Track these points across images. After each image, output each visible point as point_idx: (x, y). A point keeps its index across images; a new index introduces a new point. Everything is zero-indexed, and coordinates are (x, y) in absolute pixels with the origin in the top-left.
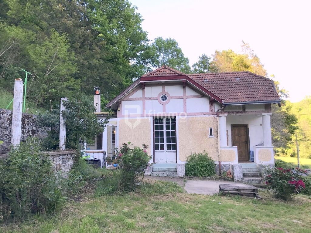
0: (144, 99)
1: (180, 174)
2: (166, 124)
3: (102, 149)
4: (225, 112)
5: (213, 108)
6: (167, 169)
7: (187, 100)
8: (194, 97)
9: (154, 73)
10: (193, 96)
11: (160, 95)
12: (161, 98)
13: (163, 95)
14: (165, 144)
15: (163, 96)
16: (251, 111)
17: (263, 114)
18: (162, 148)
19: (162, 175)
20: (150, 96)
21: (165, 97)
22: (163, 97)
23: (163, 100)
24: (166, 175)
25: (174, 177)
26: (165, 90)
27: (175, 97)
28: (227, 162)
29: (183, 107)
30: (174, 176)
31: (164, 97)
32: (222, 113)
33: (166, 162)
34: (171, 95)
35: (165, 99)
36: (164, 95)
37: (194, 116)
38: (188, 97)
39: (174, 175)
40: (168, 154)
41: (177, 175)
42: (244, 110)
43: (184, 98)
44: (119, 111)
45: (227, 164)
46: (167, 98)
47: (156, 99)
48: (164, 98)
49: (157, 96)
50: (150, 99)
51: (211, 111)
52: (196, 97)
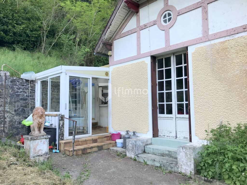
0: (138, 29)
1: (184, 167)
2: (176, 67)
3: (59, 111)
6: (167, 152)
7: (210, 6)
12: (162, 19)
14: (174, 103)
15: (166, 14)
18: (170, 112)
19: (153, 164)
21: (169, 15)
22: (165, 17)
23: (165, 21)
24: (158, 165)
25: (170, 172)
26: (168, 4)
27: (186, 8)
29: (201, 24)
30: (173, 170)
31: (167, 16)
33: (176, 137)
34: (178, 8)
35: (170, 20)
36: (167, 12)
37: (227, 38)
38: (212, 1)
39: (172, 168)
40: (179, 122)
41: (178, 168)
43: (203, 4)
44: (111, 56)
46: (172, 16)
47: (155, 23)
48: (167, 18)
49: (155, 19)
50: (145, 26)
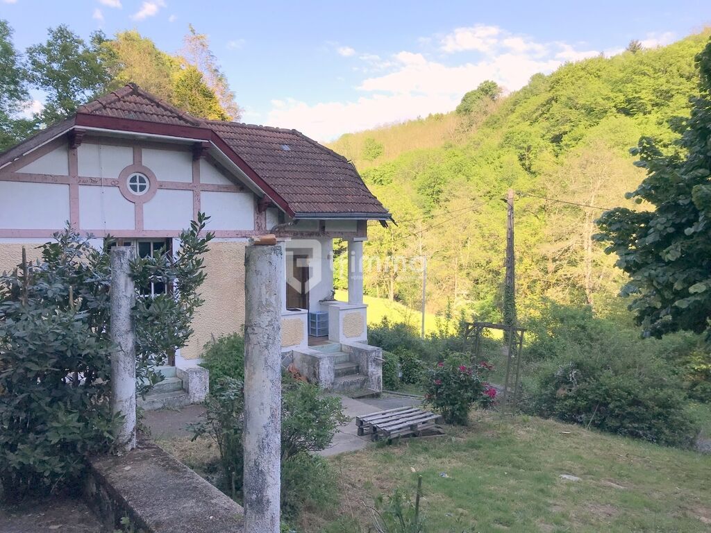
0: (73, 180)
1: (197, 395)
4: (287, 232)
5: (263, 222)
7: (203, 195)
8: (219, 189)
9: (110, 104)
10: (218, 186)
11: (125, 171)
12: (128, 183)
13: (134, 175)
15: (136, 176)
16: (335, 233)
17: (355, 239)
19: (150, 408)
20: (95, 175)
21: (142, 180)
22: (133, 180)
23: (134, 188)
24: (160, 406)
25: (181, 407)
26: (141, 162)
27: (172, 183)
28: (287, 346)
29: (192, 213)
31: (138, 180)
32: (282, 234)
34: (160, 178)
35: (142, 188)
36: (138, 175)
38: (206, 188)
39: (181, 402)
41: (189, 399)
42: (323, 228)
43: (195, 188)
45: (288, 351)
46: (147, 184)
47: (114, 184)
48: (138, 184)
49: (116, 177)
50: (93, 182)
51: (259, 228)
52: (226, 190)
